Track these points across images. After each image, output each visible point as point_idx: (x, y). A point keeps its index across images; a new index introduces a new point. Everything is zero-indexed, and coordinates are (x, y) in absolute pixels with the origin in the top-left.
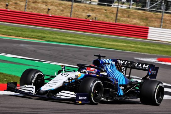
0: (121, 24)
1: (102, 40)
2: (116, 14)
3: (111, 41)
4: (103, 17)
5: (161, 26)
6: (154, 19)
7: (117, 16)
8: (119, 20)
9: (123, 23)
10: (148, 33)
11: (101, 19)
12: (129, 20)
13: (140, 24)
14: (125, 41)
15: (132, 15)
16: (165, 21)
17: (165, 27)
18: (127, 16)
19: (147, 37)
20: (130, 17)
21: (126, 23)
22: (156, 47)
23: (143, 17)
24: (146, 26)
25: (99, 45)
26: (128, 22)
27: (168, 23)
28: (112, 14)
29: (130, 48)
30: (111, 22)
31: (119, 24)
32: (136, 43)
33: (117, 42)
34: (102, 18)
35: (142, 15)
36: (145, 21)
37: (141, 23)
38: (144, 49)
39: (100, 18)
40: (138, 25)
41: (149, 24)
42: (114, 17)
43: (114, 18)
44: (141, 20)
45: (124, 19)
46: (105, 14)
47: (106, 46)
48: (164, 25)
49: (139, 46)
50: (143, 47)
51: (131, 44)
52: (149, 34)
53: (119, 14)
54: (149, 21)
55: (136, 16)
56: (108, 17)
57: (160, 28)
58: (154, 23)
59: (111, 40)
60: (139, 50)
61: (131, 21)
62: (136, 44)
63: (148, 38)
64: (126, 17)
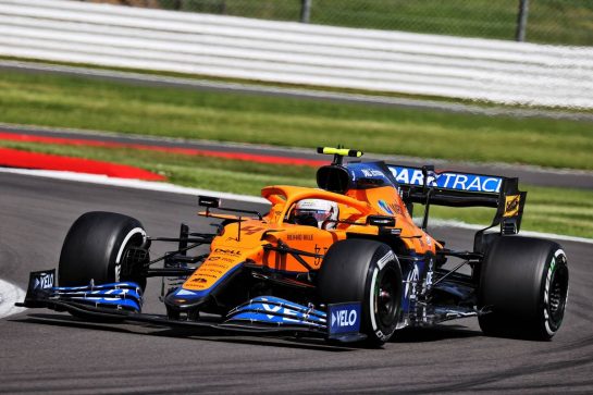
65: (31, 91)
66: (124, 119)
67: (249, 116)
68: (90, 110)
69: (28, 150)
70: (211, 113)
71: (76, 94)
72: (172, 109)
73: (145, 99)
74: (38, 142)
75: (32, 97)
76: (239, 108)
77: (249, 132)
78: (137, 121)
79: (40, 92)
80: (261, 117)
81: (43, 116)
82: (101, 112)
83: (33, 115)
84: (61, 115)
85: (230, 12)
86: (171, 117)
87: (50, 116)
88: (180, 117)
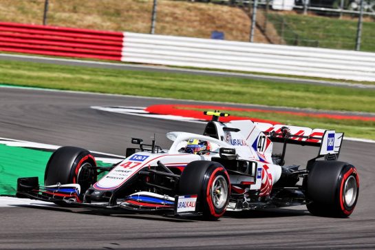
0: (57, 28)
1: (13, 68)
2: (43, 4)
3: (35, 69)
4: (13, 12)
5: (153, 30)
6: (135, 14)
7: (46, 10)
8: (52, 17)
9: (62, 26)
10: (121, 46)
11: (8, 17)
12: (75, 16)
13: (102, 26)
14: (67, 67)
15: (82, 5)
16: (162, 16)
17: (161, 31)
18: (72, 8)
19: (120, 56)
20: (77, 9)
21: (69, 25)
22: (142, 79)
23: (108, 8)
24: (116, 29)
25: (6, 78)
26: (74, 23)
27: (167, 22)
28: (35, 5)
29: (80, 85)
30: (33, 24)
31: (53, 27)
32: (94, 70)
33: (49, 71)
34: (11, 14)
35: (107, 5)
36: (113, 18)
37: (104, 24)
38: (114, 84)
39: (6, 15)
40: (98, 28)
41: (123, 25)
42: (39, 11)
43: (40, 13)
44: (105, 16)
45: (65, 15)
46: (19, 5)
47: (24, 81)
48: (159, 27)
49: (102, 78)
50: (112, 79)
51: (83, 74)
52: (123, 49)
53: (52, 2)
54: (123, 19)
55: (91, 7)
56: (24, 12)
57: (150, 33)
58: (135, 23)
59: (36, 67)
60: (102, 87)
61: (81, 20)
62: (96, 75)
63: (123, 59)
64: (69, 11)
65: (226, 85)
66: (270, 98)
67: (330, 97)
68: (254, 94)
70: (312, 95)
71: (247, 87)
72: (293, 93)
73: (280, 88)
75: (226, 88)
76: (326, 93)
77: (331, 105)
78: (276, 99)
79: (230, 86)
80: (337, 97)
81: (231, 98)
82: (259, 95)
83: (227, 97)
84: (240, 97)
85: (321, 46)
86: (293, 97)
88: (297, 97)
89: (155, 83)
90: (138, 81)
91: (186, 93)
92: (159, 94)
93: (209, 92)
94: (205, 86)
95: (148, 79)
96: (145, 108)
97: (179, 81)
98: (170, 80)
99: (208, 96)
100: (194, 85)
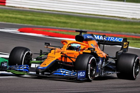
19: (5, 3)
22: (16, 14)
38: (1, 17)
63: (7, 4)
65: (58, 19)
66: (81, 25)
67: (111, 25)
68: (73, 23)
69: (58, 33)
70: (102, 24)
71: (69, 20)
72: (92, 23)
73: (86, 21)
74: (60, 31)
75: (59, 20)
76: (108, 23)
77: (111, 29)
78: (84, 26)
79: (61, 19)
81: (61, 25)
82: (75, 24)
84: (66, 25)
86: (92, 25)
87: (63, 25)
88: (94, 25)
89: (23, 17)
90: (14, 16)
91: (38, 22)
92: (25, 22)
93: (50, 21)
94: (48, 19)
95: (19, 15)
96: (18, 29)
97: (35, 16)
98: (30, 16)
99: (49, 24)
100: (43, 18)
